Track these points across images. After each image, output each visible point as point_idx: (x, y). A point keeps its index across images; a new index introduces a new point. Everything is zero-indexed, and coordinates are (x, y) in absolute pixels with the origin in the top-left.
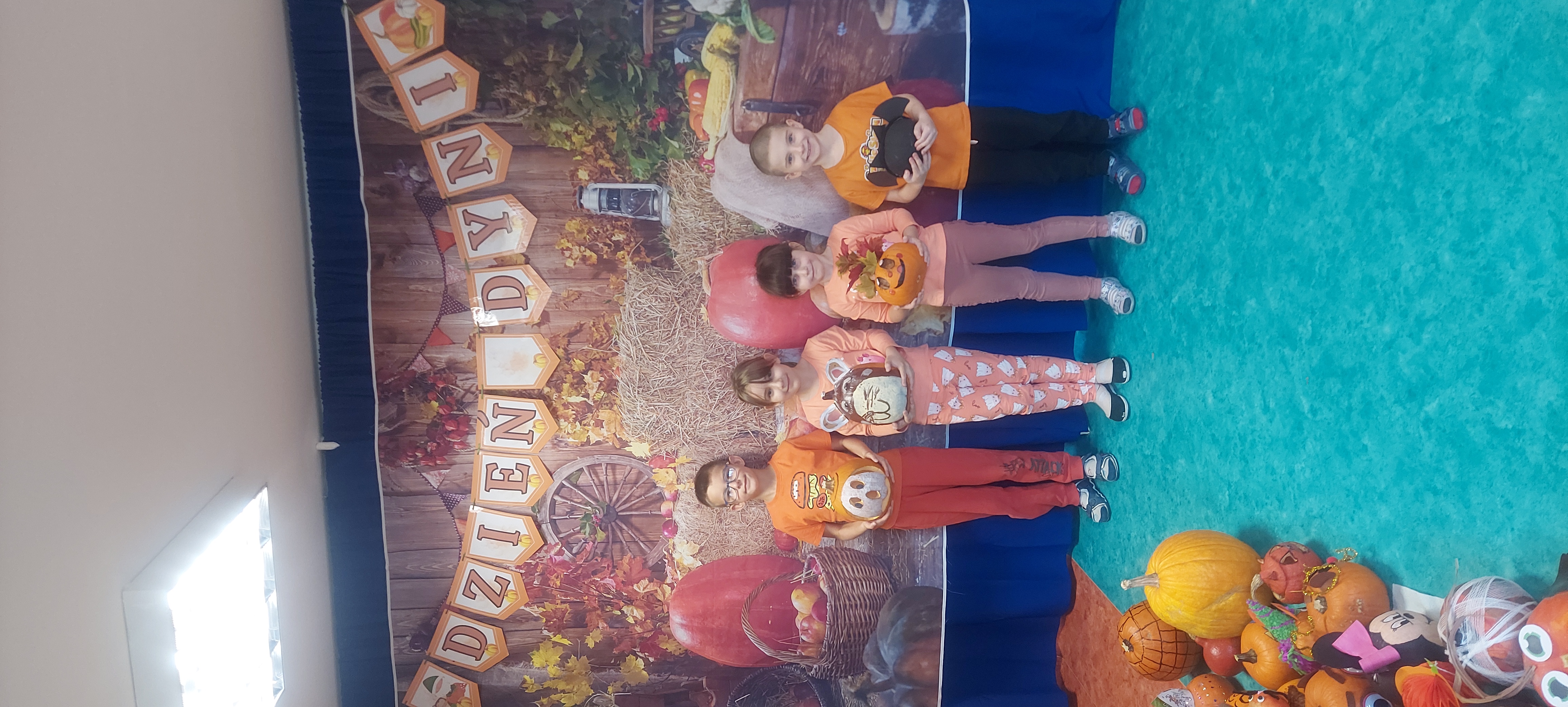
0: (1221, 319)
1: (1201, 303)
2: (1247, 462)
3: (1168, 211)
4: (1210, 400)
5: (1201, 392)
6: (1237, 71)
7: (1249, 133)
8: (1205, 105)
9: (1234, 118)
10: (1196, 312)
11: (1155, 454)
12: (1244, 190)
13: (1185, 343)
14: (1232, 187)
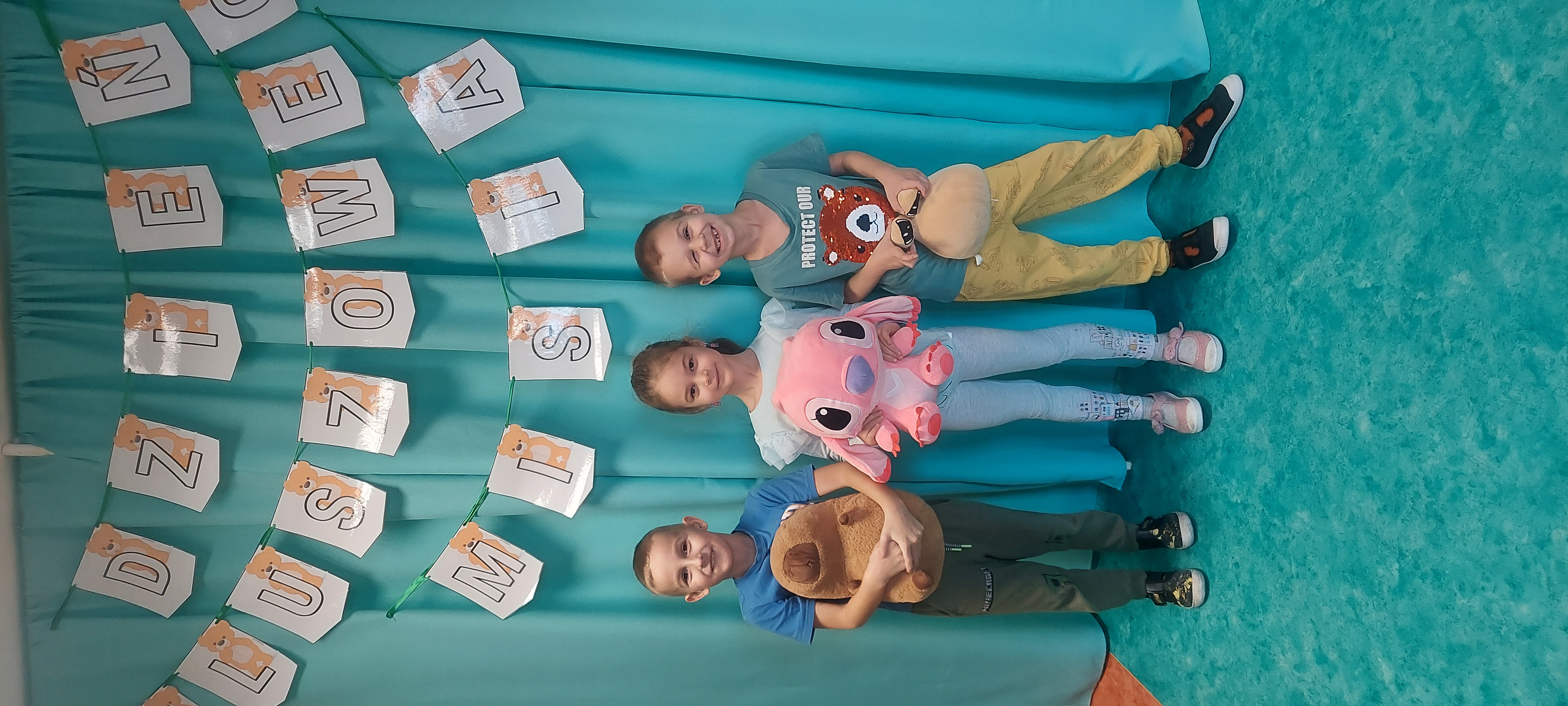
0: (1391, 306)
1: (1350, 284)
2: (1442, 521)
3: (1289, 155)
4: (1364, 426)
5: (1345, 414)
7: (1463, 21)
10: (1339, 299)
11: (1250, 501)
12: (1448, 109)
13: (1315, 344)
14: (1423, 107)
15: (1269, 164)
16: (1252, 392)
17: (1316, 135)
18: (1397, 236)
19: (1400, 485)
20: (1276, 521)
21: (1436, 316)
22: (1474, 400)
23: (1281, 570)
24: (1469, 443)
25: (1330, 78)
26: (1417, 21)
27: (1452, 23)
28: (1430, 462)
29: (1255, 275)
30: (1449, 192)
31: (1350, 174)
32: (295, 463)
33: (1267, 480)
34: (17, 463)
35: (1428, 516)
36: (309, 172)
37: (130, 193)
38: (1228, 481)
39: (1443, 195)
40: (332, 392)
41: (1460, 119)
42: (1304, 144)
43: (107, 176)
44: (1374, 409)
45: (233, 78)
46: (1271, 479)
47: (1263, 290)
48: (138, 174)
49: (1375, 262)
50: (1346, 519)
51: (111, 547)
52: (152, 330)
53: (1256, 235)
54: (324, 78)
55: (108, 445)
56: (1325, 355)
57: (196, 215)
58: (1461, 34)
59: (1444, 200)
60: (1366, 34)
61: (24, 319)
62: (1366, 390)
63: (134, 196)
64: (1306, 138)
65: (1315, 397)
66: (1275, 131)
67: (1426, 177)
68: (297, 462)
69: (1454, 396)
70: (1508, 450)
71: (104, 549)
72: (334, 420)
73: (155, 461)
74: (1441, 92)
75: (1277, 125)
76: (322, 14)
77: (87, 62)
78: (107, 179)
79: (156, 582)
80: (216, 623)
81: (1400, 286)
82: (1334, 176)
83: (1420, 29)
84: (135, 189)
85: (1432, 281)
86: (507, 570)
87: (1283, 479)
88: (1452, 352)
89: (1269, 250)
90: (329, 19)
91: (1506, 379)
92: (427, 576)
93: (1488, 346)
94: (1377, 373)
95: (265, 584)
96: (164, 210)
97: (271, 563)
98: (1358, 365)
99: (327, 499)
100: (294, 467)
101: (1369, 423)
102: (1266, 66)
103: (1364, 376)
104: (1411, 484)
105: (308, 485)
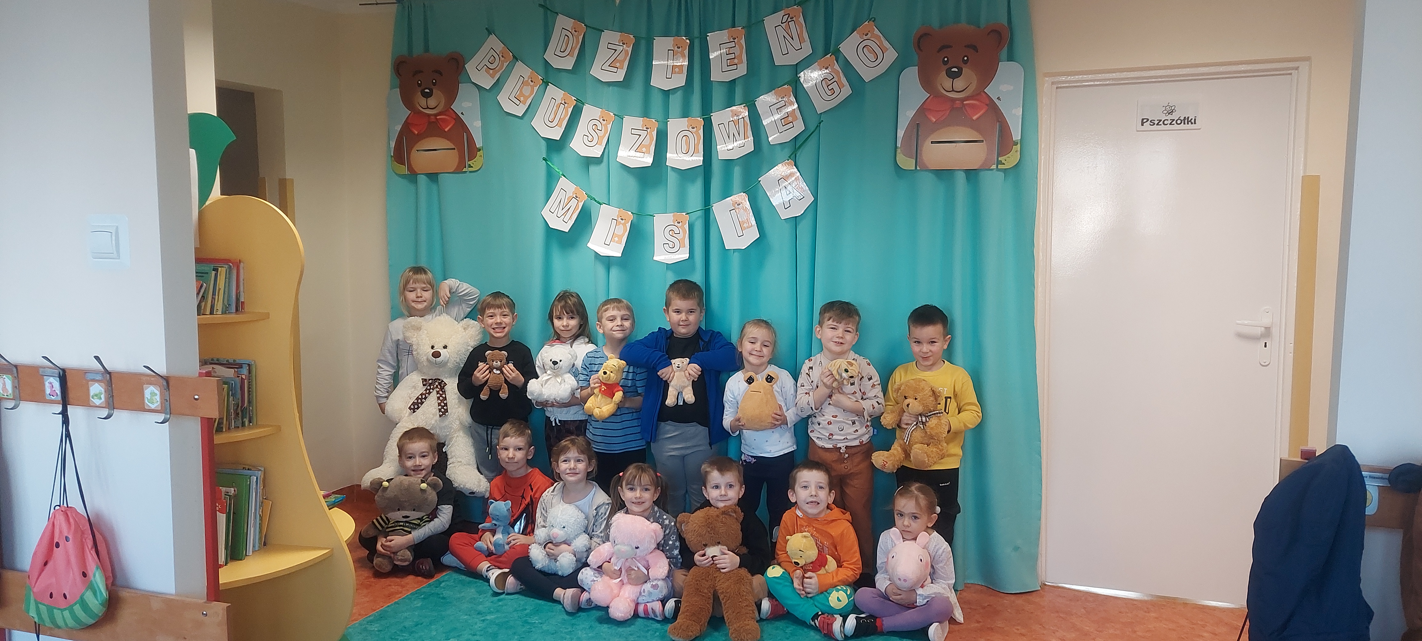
36: (747, 119)
37: (735, 38)
40: (647, 131)
43: (742, 28)
45: (788, 84)
48: (743, 42)
51: (576, 31)
52: (674, 51)
54: (791, 126)
55: (622, 30)
57: (725, 68)
63: (733, 40)
68: (614, 115)
71: (575, 28)
72: (634, 132)
73: (614, 51)
77: (792, 18)
78: (740, 28)
79: (560, 51)
80: (541, 79)
84: (736, 40)
86: (565, 214)
90: (819, 126)
95: (559, 102)
96: (727, 54)
97: (568, 104)
100: (612, 114)
105: (604, 120)
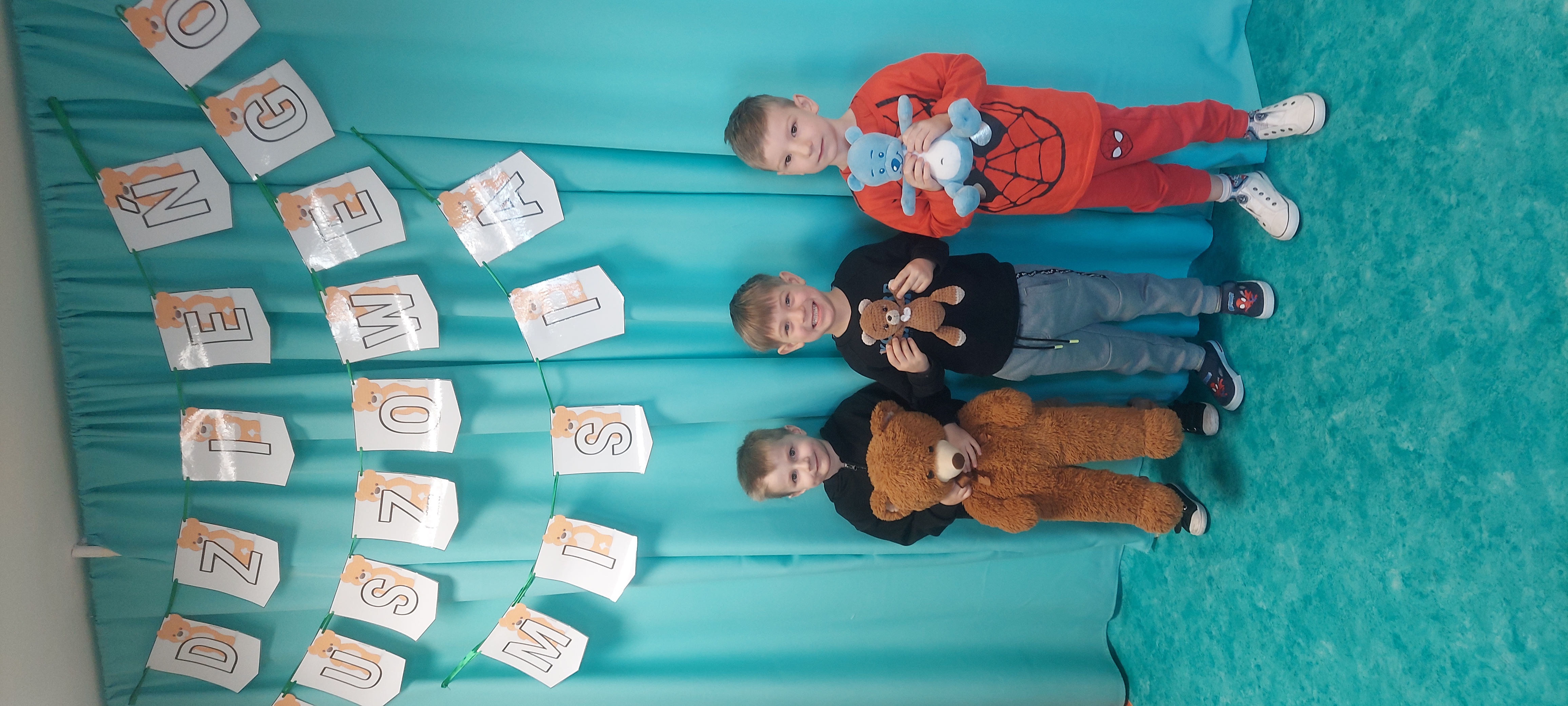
0: (1433, 479)
1: (1392, 441)
3: (1338, 285)
4: (1396, 584)
5: (1377, 565)
6: (1516, 112)
7: (1530, 217)
8: (1434, 149)
9: (1500, 184)
10: (1380, 451)
11: (1275, 612)
12: (1508, 302)
13: (1352, 486)
14: (1482, 290)
15: (1317, 286)
16: (1285, 508)
17: (1368, 275)
18: (1443, 411)
19: (1427, 654)
20: (1300, 640)
21: (1476, 505)
22: (1508, 602)
23: (1303, 688)
24: (1498, 641)
25: (1386, 223)
26: (1482, 198)
27: (1519, 215)
28: (1459, 644)
29: (1295, 393)
30: (1501, 387)
31: (1400, 329)
32: (350, 557)
33: (1294, 599)
34: (86, 563)
35: (1451, 694)
36: (352, 289)
37: (178, 314)
38: (1255, 585)
39: (1494, 387)
40: (383, 491)
41: (1519, 316)
42: (1354, 281)
44: (1407, 572)
45: (272, 201)
46: (1298, 599)
47: (1303, 411)
49: (1420, 428)
50: (1371, 665)
51: (181, 634)
52: (208, 440)
53: (1298, 353)
54: (363, 197)
55: (172, 545)
56: (1361, 500)
57: (244, 333)
58: (1527, 230)
59: (1495, 393)
60: (1427, 191)
61: (83, 432)
62: (1401, 551)
63: (183, 317)
64: (1356, 275)
65: (1348, 537)
66: (1326, 255)
67: (1479, 362)
68: (352, 556)
69: (1488, 590)
70: (1536, 661)
71: (174, 635)
72: (385, 516)
73: (217, 560)
74: (1501, 283)
75: (1327, 248)
76: (358, 134)
77: (125, 188)
78: (155, 302)
79: (225, 661)
80: (283, 697)
81: (1443, 461)
82: (1384, 326)
83: (1486, 207)
84: (182, 311)
85: (1476, 469)
86: (554, 644)
87: (1310, 604)
88: (1490, 546)
89: (1310, 374)
90: (364, 138)
91: (1541, 593)
92: (478, 651)
93: (1527, 554)
94: (1412, 539)
95: (327, 662)
96: (212, 329)
97: (332, 645)
98: (1394, 522)
99: (382, 587)
100: (350, 561)
101: (1401, 583)
102: (1320, 183)
103: (1399, 536)
104: (1438, 657)
105: (363, 576)
